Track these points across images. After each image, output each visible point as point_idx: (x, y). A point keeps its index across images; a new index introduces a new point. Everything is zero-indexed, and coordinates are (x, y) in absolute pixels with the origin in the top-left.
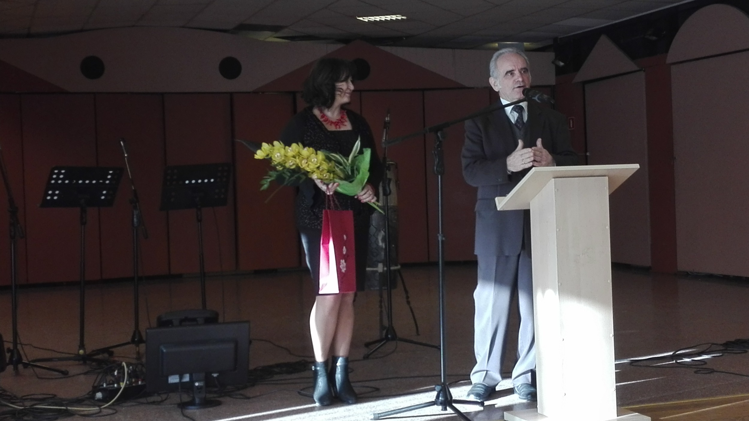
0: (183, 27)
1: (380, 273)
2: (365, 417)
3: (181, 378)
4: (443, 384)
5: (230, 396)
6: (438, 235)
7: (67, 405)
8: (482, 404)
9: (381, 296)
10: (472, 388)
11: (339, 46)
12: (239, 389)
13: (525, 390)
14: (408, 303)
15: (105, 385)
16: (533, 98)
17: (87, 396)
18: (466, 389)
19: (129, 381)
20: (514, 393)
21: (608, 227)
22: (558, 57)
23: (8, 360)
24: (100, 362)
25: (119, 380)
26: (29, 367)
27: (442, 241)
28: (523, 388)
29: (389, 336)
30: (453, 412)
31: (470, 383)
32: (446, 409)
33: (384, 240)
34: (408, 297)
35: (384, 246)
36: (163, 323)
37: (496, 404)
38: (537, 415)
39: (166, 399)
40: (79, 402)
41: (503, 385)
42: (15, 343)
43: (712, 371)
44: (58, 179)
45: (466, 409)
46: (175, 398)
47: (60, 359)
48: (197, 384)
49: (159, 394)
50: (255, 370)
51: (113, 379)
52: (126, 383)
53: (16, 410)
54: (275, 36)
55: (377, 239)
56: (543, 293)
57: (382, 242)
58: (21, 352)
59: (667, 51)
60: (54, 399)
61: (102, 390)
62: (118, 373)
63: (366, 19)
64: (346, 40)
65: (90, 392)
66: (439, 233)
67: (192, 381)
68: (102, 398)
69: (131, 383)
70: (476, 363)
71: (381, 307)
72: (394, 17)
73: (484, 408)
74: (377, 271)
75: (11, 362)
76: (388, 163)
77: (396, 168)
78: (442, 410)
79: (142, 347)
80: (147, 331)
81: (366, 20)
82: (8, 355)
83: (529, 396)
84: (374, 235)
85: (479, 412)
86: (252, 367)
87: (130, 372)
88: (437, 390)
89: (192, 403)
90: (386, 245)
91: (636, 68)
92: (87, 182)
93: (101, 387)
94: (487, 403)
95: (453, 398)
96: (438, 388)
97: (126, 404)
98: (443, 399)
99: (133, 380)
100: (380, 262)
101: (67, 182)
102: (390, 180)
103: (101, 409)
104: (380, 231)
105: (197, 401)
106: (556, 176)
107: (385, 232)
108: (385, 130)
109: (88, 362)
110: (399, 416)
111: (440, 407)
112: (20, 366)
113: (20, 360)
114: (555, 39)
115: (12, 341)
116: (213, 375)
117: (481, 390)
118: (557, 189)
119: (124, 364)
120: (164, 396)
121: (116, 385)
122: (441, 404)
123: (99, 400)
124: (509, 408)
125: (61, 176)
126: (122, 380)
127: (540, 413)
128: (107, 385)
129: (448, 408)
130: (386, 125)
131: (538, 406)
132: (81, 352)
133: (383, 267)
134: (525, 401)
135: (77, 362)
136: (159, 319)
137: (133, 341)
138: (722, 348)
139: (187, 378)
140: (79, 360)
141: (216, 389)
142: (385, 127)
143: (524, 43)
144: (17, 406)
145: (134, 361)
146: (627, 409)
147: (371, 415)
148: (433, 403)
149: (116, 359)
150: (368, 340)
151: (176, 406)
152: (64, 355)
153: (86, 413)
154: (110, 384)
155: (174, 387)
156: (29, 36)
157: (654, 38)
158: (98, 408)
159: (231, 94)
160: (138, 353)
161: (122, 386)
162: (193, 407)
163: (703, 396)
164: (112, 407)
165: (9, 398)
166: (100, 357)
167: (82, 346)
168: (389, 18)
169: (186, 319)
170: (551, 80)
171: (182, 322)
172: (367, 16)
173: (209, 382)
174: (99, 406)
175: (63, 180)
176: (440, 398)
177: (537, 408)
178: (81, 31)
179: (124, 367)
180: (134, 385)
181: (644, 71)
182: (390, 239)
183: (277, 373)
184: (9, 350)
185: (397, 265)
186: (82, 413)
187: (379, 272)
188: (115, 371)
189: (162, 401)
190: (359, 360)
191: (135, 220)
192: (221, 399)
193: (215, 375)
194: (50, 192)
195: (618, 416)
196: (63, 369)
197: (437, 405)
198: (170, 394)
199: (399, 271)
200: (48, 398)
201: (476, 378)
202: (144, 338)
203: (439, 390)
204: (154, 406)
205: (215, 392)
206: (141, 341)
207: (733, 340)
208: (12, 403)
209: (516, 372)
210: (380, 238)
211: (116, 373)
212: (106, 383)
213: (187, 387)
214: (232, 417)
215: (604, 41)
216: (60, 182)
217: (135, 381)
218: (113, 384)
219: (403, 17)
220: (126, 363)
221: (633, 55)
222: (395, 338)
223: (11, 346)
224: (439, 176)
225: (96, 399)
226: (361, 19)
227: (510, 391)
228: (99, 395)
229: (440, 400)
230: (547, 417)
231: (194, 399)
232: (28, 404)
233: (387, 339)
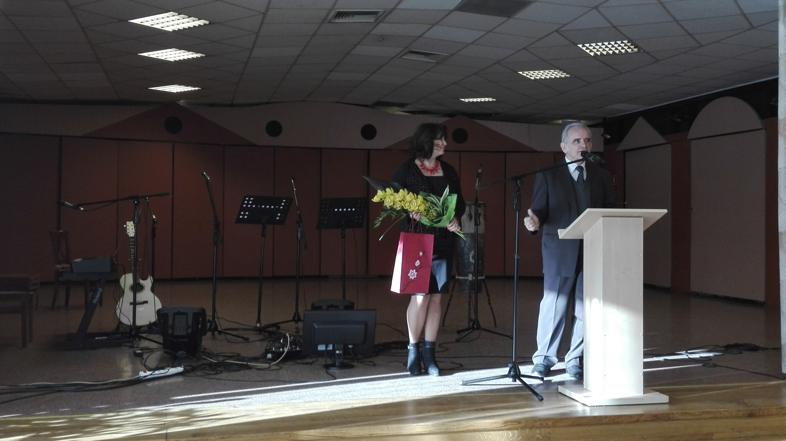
0: (337, 102)
1: (470, 281)
2: (456, 383)
3: (327, 347)
4: (514, 362)
5: (361, 363)
6: (515, 254)
7: (247, 361)
8: (542, 379)
9: (470, 297)
10: (534, 367)
11: (448, 119)
12: (366, 358)
13: (574, 371)
14: (490, 303)
15: (274, 349)
17: (261, 356)
18: (531, 367)
19: (290, 347)
20: (565, 373)
22: (606, 132)
23: (208, 328)
24: (270, 333)
25: (283, 346)
26: (223, 333)
27: (517, 259)
28: (573, 369)
29: (475, 326)
30: (521, 384)
31: (533, 364)
32: (516, 381)
33: (474, 257)
34: (489, 300)
35: (473, 262)
36: (315, 308)
37: (552, 380)
38: (583, 390)
39: (316, 361)
40: (255, 359)
41: (559, 366)
42: (214, 317)
43: (715, 366)
44: (248, 204)
45: (530, 382)
46: (322, 361)
47: (243, 330)
48: (337, 352)
49: (311, 358)
50: (379, 345)
51: (280, 345)
52: (289, 348)
53: (212, 362)
54: (402, 110)
55: (469, 256)
56: (591, 301)
57: (472, 259)
58: (218, 323)
59: (688, 130)
60: (238, 357)
61: (272, 353)
62: (283, 341)
63: (467, 100)
64: (451, 115)
65: (263, 353)
66: (515, 253)
67: (334, 350)
68: (272, 358)
69: (292, 348)
70: (537, 350)
71: (470, 305)
72: (487, 99)
73: (543, 382)
74: (467, 280)
75: (210, 330)
76: (479, 202)
77: (485, 206)
78: (513, 381)
79: (300, 324)
80: (305, 312)
81: (467, 101)
82: (209, 324)
83: (577, 375)
84: (467, 254)
85: (539, 385)
86: (376, 343)
87: (291, 340)
88: (510, 367)
89: (333, 365)
90: (475, 261)
91: (664, 141)
92: (268, 207)
93: (272, 350)
94: (545, 379)
95: (521, 373)
96: (510, 365)
97: (288, 363)
98: (513, 373)
99: (294, 347)
100: (470, 273)
101: (254, 206)
102: (480, 214)
103: (270, 366)
104: (471, 251)
105: (337, 364)
106: (604, 216)
107: (475, 252)
108: (478, 179)
109: (262, 333)
110: (481, 384)
111: (511, 379)
112: (216, 333)
113: (216, 329)
114: (605, 119)
115: (212, 315)
116: (349, 346)
117: (542, 369)
118: (604, 225)
119: (288, 335)
120: (314, 360)
121: (281, 350)
122: (512, 377)
123: (269, 359)
124: (562, 383)
125: (250, 202)
126: (285, 346)
127: (585, 388)
128: (275, 349)
129: (517, 380)
130: (479, 175)
131: (584, 383)
132: (258, 325)
133: (473, 277)
134: (573, 379)
135: (255, 332)
136: (313, 305)
137: (294, 320)
138: (723, 349)
139: (330, 347)
140: (256, 331)
141: (351, 357)
142: (478, 177)
143: (581, 121)
144: (214, 360)
145: (294, 334)
146: (651, 389)
147: (461, 381)
148: (506, 376)
149: (281, 331)
150: (460, 329)
151: (323, 366)
152: (246, 327)
153: (260, 367)
154: (277, 348)
155: (321, 354)
156: (232, 105)
157: (679, 120)
158: (268, 365)
159: (369, 150)
160: (297, 328)
161: (285, 350)
162: (334, 368)
163: (708, 383)
164: (278, 365)
165: (208, 354)
166: (271, 329)
167: (259, 321)
168: (483, 100)
169: (332, 306)
170: (601, 148)
171: (329, 307)
172: (468, 98)
173: (346, 351)
174: (269, 363)
175: (252, 205)
176: (512, 373)
177: (583, 384)
178: (268, 103)
179: (287, 337)
180: (294, 350)
181: (671, 144)
182: (479, 257)
183: (393, 348)
184: (209, 321)
185: (482, 276)
186: (258, 367)
187: (469, 280)
188: (281, 339)
189: (313, 363)
190: (453, 343)
191: (299, 235)
192: (353, 364)
194: (242, 213)
195: (644, 393)
196: (246, 336)
197: (509, 377)
198: (319, 358)
199: (483, 280)
200: (235, 356)
201: (538, 359)
202: (302, 318)
203: (511, 366)
204: (307, 366)
205: (350, 359)
206: (299, 320)
207: (732, 343)
208: (210, 358)
209: (567, 357)
210: (471, 256)
211: (282, 341)
212: (275, 347)
213: (331, 354)
214: (362, 376)
215: (641, 122)
216: (249, 206)
217: (295, 347)
218: (280, 349)
219: (493, 100)
220: (289, 334)
221: (662, 131)
222: (479, 328)
223: (211, 319)
224: (517, 212)
225: (267, 358)
226: (463, 100)
227: (563, 371)
228: (269, 356)
229: (511, 374)
230: (590, 391)
231: (335, 362)
232: (221, 359)
233: (473, 328)
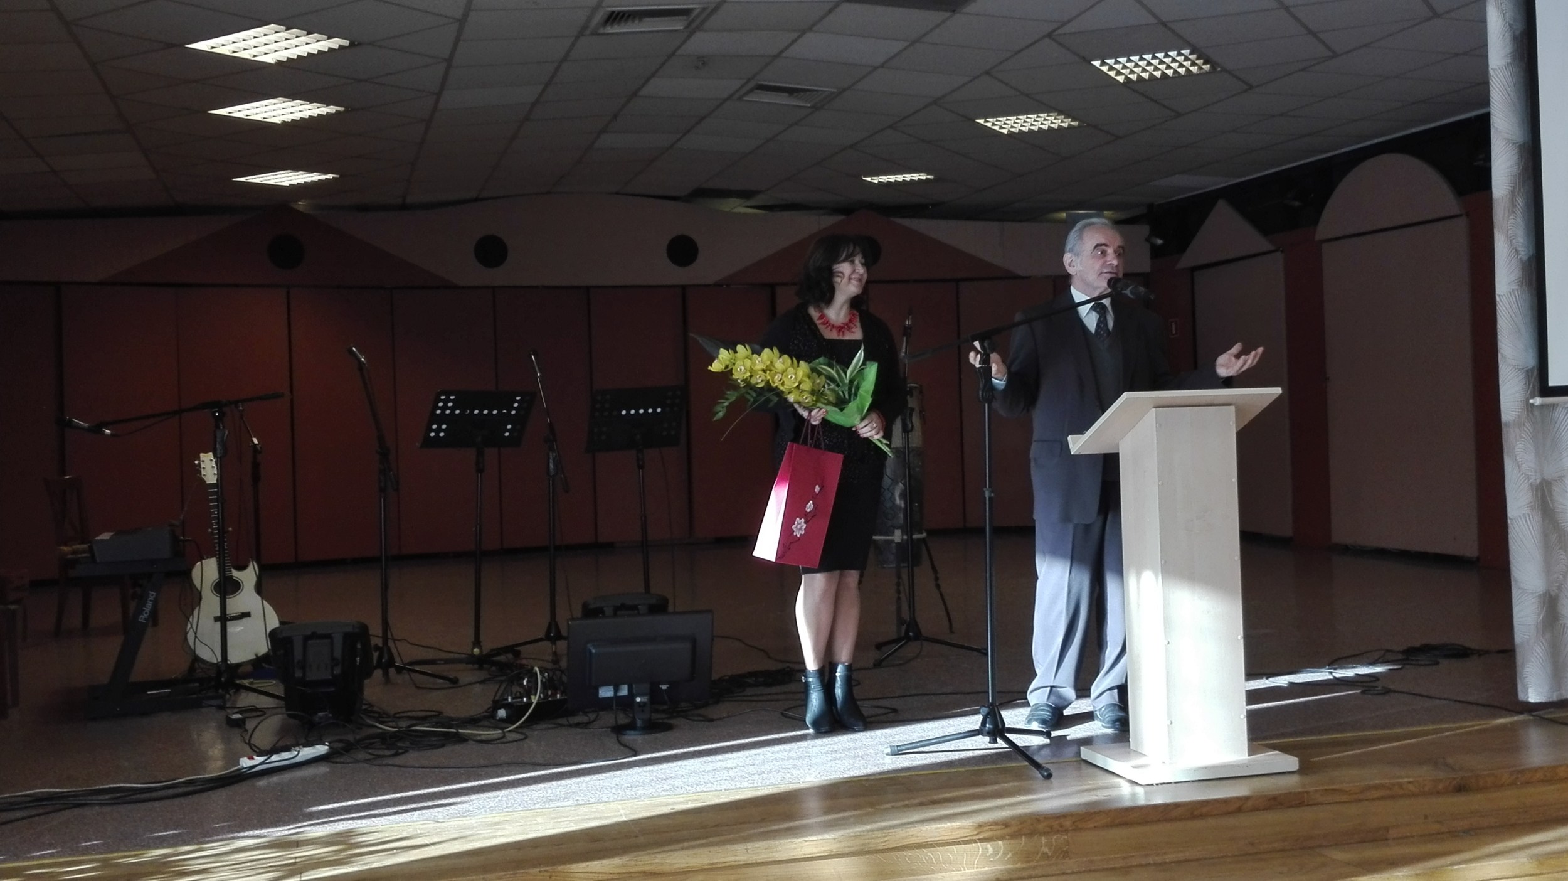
0: (617, 193)
1: (898, 544)
2: (878, 750)
3: (616, 690)
4: (992, 704)
5: (686, 717)
6: (985, 489)
7: (458, 726)
8: (1047, 734)
9: (899, 577)
10: (1031, 711)
11: (841, 218)
12: (697, 707)
13: (1110, 715)
14: (938, 586)
15: (509, 700)
16: (1123, 292)
17: (485, 714)
18: (1025, 712)
19: (543, 693)
20: (1094, 720)
21: (1235, 480)
22: (1155, 232)
23: (375, 661)
24: (503, 667)
25: (529, 692)
26: (405, 671)
27: (990, 498)
28: (1108, 712)
29: (911, 634)
30: (1007, 746)
31: (1028, 704)
32: (995, 742)
33: (903, 495)
34: (937, 579)
35: (903, 505)
36: (590, 612)
37: (1068, 735)
38: (1129, 753)
39: (594, 721)
40: (473, 722)
41: (1078, 706)
42: (385, 639)
43: (1387, 691)
44: (445, 408)
45: (1025, 742)
46: (608, 718)
47: (447, 661)
48: (638, 699)
49: (585, 713)
50: (720, 680)
51: (521, 690)
52: (540, 696)
53: (387, 732)
54: (748, 204)
55: (893, 494)
56: (1139, 575)
57: (900, 499)
58: (394, 651)
59: (1316, 222)
60: (437, 718)
61: (507, 706)
62: (528, 682)
63: (876, 180)
64: (846, 210)
65: (489, 709)
66: (986, 487)
67: (632, 695)
68: (506, 717)
69: (546, 696)
70: (1036, 675)
71: (899, 592)
72: (916, 177)
73: (1051, 741)
74: (892, 541)
75: (379, 665)
76: (909, 385)
77: (921, 392)
78: (990, 742)
79: (562, 645)
80: (570, 623)
81: (876, 182)
82: (376, 655)
83: (1117, 723)
84: (888, 489)
85: (1042, 747)
86: (715, 677)
87: (544, 680)
88: (983, 714)
89: (631, 726)
90: (906, 503)
91: (1271, 247)
92: (486, 412)
93: (506, 702)
94: (1054, 734)
95: (1006, 726)
96: (984, 710)
97: (538, 727)
98: (991, 727)
99: (550, 693)
100: (898, 528)
101: (458, 412)
102: (912, 410)
103: (504, 733)
104: (897, 483)
105: (639, 723)
106: (1158, 405)
107: (904, 485)
108: (905, 338)
109: (485, 666)
110: (927, 751)
111: (987, 739)
112: (392, 671)
113: (391, 663)
114: (1150, 206)
115: (381, 635)
116: (661, 686)
117: (1046, 714)
118: (1159, 425)
119: (536, 669)
120: (592, 716)
121: (525, 699)
122: (989, 733)
123: (502, 720)
124: (1087, 741)
125: (450, 404)
126: (533, 692)
127: (1134, 749)
128: (513, 698)
129: (998, 739)
130: (906, 331)
131: (1130, 740)
132: (476, 651)
133: (902, 535)
134: (1110, 731)
135: (470, 666)
136: (585, 606)
137: (548, 637)
138: (1400, 657)
139: (624, 691)
140: (473, 663)
141: (665, 707)
142: (904, 335)
143: (1105, 212)
144: (390, 727)
145: (550, 666)
146: (1262, 744)
147: (887, 747)
148: (977, 732)
149: (524, 662)
150: (881, 640)
151: (609, 729)
152: (452, 655)
153: (483, 738)
154: (517, 698)
155: (607, 704)
156: (404, 207)
157: (1297, 204)
158: (500, 732)
159: (684, 288)
160: (555, 653)
161: (533, 701)
162: (632, 732)
163: (1375, 727)
164: (520, 730)
165: (376, 715)
166: (502, 658)
167: (477, 643)
168: (908, 177)
169: (623, 607)
170: (1144, 264)
171: (619, 610)
172: (878, 175)
173: (655, 695)
174: (502, 729)
175: (453, 409)
176: (987, 725)
177: (1129, 742)
178: (476, 200)
179: (536, 673)
180: (550, 699)
181: (1282, 251)
182: (913, 494)
183: (750, 685)
184: (377, 648)
185: (922, 533)
186: (479, 738)
187: (896, 541)
188: (524, 679)
189: (590, 723)
190: (868, 669)
191: (551, 465)
192: (672, 722)
193: (664, 687)
194: (435, 427)
195: (1249, 755)
196: (452, 675)
197: (983, 735)
198: (601, 713)
199: (923, 540)
200: (431, 716)
201: (1037, 696)
202: (564, 633)
203: (986, 712)
204: (579, 730)
205: (664, 711)
206: (559, 636)
207: (1417, 644)
208: (382, 723)
209: (1096, 688)
210: (897, 493)
211: (525, 682)
212: (511, 695)
213: (625, 704)
214: (689, 747)
215: (1223, 211)
216: (448, 412)
217: (552, 694)
218: (522, 698)
219: (929, 177)
220: (538, 668)
221: (1265, 228)
222: (918, 636)
223: (379, 642)
224: (987, 405)
225: (497, 718)
226: (868, 179)
227: (1088, 717)
228: (502, 713)
229: (987, 728)
230: (1146, 756)
231: (634, 719)
232: (404, 724)
233: (909, 639)
